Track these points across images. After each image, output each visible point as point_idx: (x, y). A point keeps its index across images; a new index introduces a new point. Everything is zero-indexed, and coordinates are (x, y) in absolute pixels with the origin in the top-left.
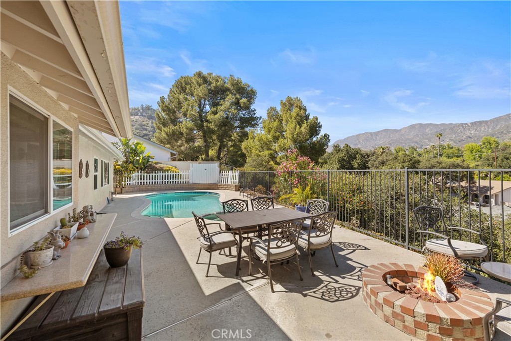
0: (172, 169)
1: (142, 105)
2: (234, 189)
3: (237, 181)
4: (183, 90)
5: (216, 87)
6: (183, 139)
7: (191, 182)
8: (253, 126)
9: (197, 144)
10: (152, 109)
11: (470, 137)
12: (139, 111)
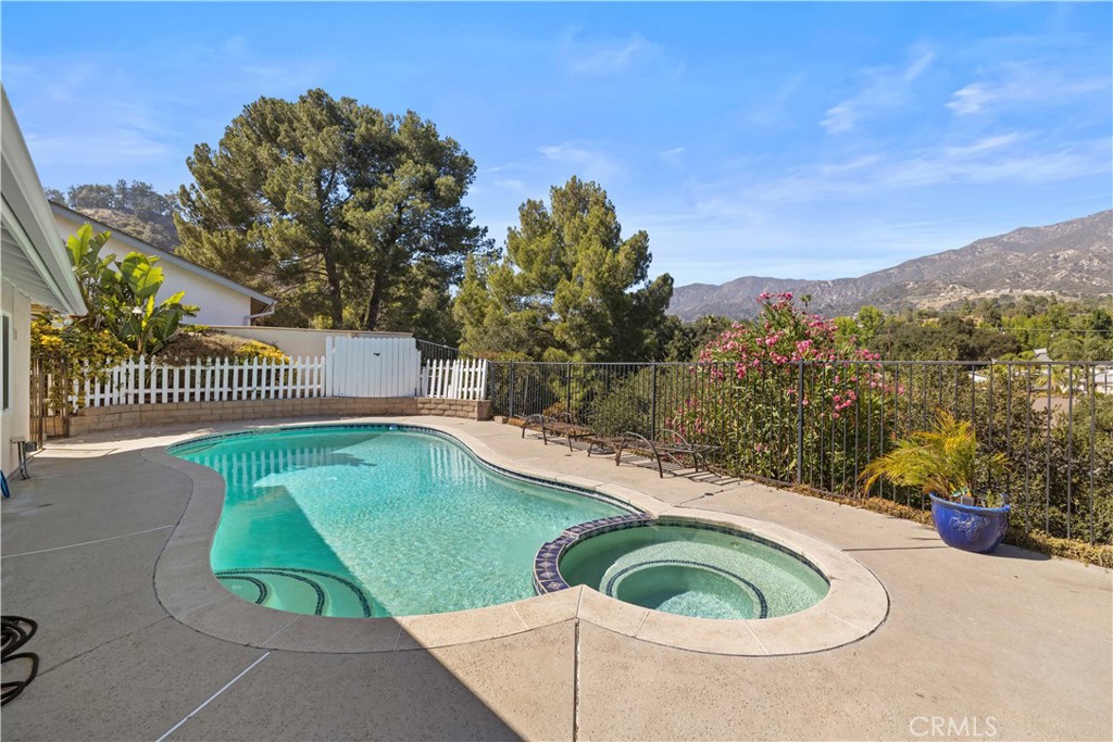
0: (266, 353)
1: (123, 183)
2: (475, 415)
3: (481, 390)
4: (270, 135)
5: (367, 139)
6: (271, 269)
7: (329, 393)
8: (463, 250)
9: (311, 287)
10: (153, 193)
11: (831, 307)
12: (113, 195)
